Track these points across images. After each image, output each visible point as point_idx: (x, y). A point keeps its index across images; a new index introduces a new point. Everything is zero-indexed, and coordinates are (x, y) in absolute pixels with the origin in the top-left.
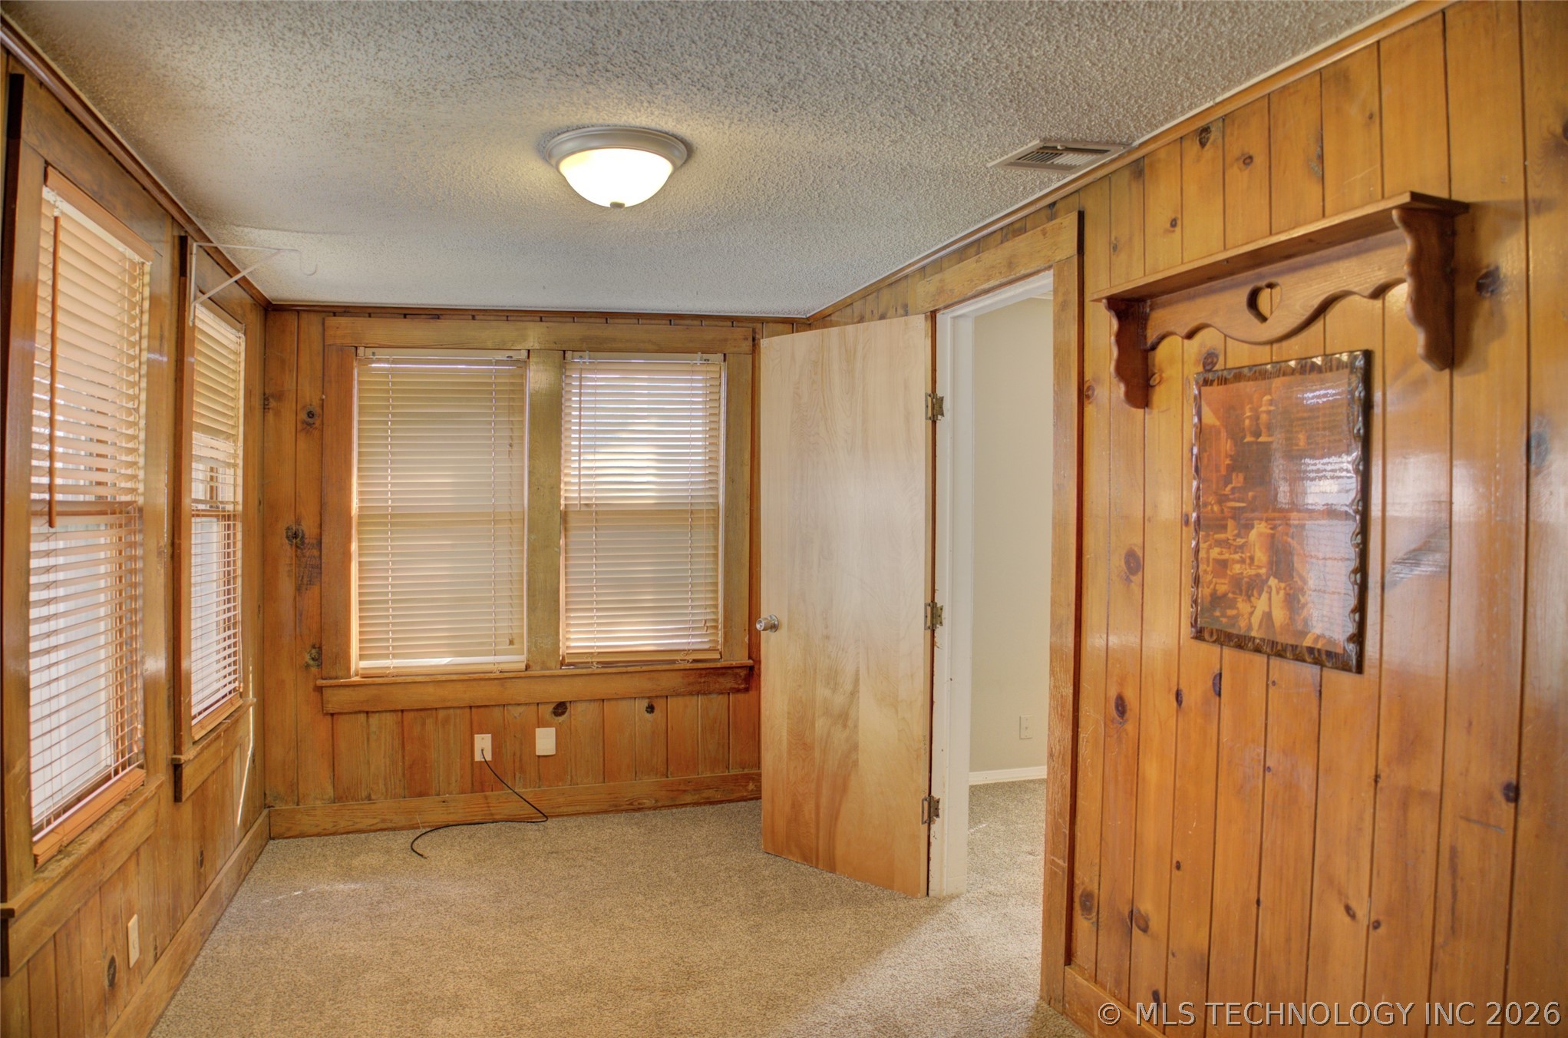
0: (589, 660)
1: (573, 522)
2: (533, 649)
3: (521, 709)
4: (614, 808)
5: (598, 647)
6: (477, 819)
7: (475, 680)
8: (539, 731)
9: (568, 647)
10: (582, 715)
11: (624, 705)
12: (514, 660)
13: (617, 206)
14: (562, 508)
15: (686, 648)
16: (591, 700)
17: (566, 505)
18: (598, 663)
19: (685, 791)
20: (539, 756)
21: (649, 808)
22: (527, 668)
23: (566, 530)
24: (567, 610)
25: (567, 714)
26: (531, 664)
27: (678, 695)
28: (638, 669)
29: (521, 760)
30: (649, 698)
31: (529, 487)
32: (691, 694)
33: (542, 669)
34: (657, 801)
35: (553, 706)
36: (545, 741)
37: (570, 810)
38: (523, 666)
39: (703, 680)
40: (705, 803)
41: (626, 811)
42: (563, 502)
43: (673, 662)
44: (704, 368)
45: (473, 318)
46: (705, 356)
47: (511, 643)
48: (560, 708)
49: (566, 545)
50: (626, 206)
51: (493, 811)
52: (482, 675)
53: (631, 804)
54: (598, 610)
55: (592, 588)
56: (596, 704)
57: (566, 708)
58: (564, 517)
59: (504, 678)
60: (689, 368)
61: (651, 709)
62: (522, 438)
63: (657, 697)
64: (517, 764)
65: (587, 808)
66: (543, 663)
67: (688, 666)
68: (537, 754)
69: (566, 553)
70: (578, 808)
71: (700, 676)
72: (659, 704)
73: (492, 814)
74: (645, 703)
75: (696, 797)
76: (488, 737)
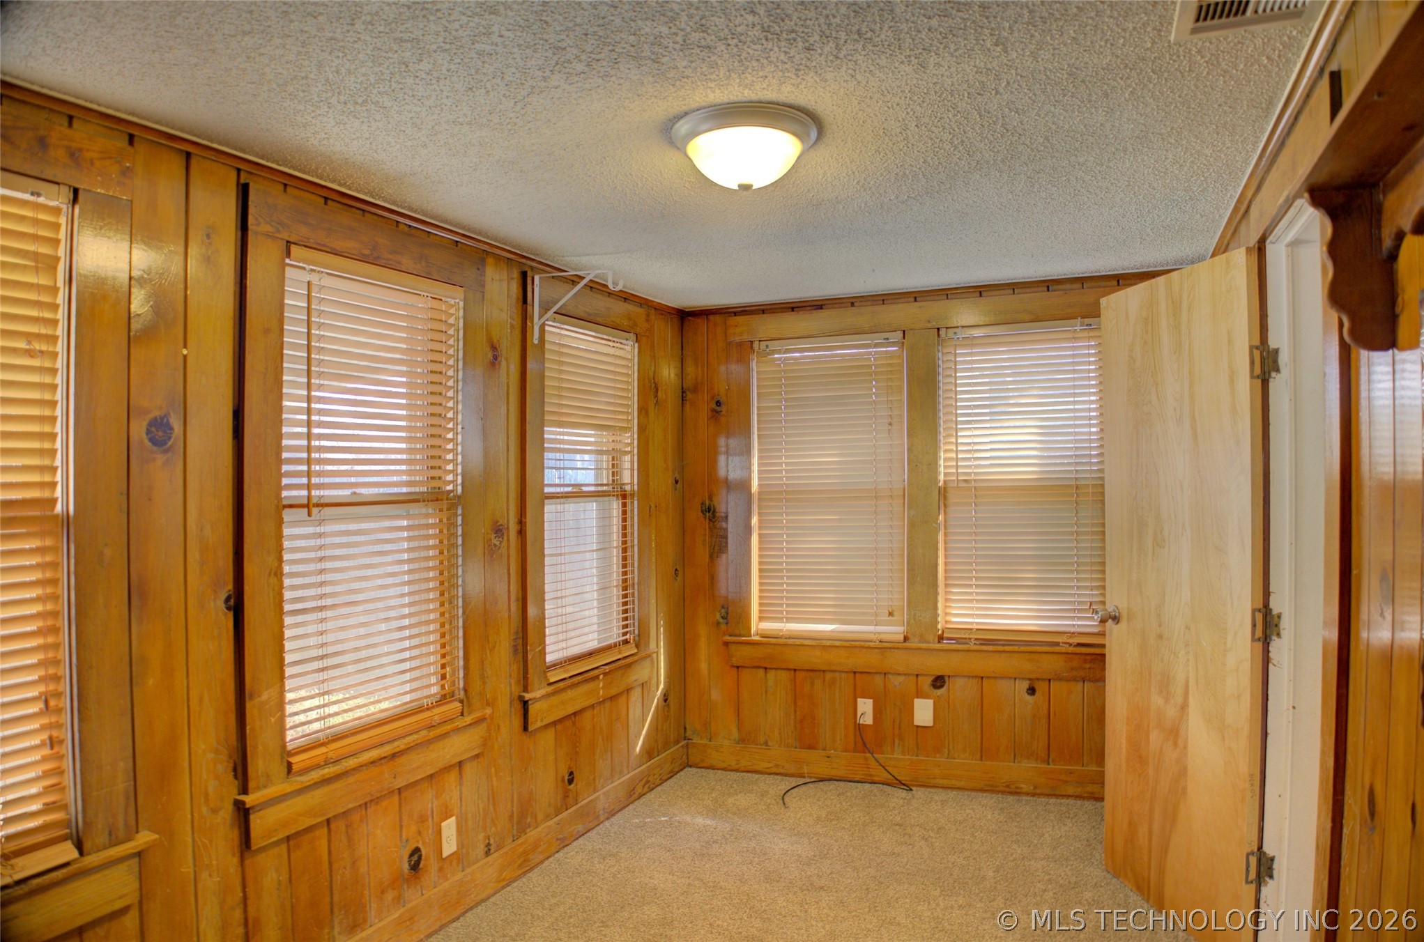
0: (967, 636)
1: (952, 498)
2: (912, 621)
3: (901, 679)
4: (991, 789)
5: (977, 623)
6: (858, 778)
7: (856, 647)
8: (918, 703)
9: (947, 622)
10: (960, 690)
11: (1004, 685)
12: (893, 630)
13: (745, 188)
14: (941, 484)
15: (1072, 630)
16: (969, 677)
17: (945, 481)
18: (976, 639)
19: (1066, 782)
20: (917, 726)
21: (1027, 794)
22: (906, 639)
23: (945, 506)
24: (946, 585)
25: (945, 688)
26: (909, 635)
27: (1060, 679)
28: (1016, 648)
29: (900, 728)
30: (1030, 679)
31: (908, 464)
32: (1074, 679)
33: (921, 641)
34: (1035, 788)
35: (932, 678)
36: (923, 713)
37: (946, 782)
38: (901, 638)
39: (1088, 666)
40: (1089, 798)
41: (1003, 792)
42: (942, 477)
43: (1057, 644)
44: (1085, 334)
45: (853, 304)
46: (1087, 321)
47: (891, 614)
48: (939, 682)
49: (945, 521)
50: (754, 188)
51: (873, 772)
52: (862, 643)
53: (1008, 786)
54: (977, 586)
55: (971, 564)
56: (975, 681)
57: (944, 682)
58: (943, 492)
59: (884, 647)
60: (1070, 335)
61: (1032, 691)
62: (901, 416)
63: (1038, 679)
64: (897, 732)
65: (962, 784)
66: (921, 635)
67: (1071, 649)
68: (915, 723)
69: (945, 528)
70: (953, 782)
71: (1085, 661)
72: (1041, 687)
73: (871, 775)
74: (1026, 685)
75: (1079, 790)
76: (870, 702)
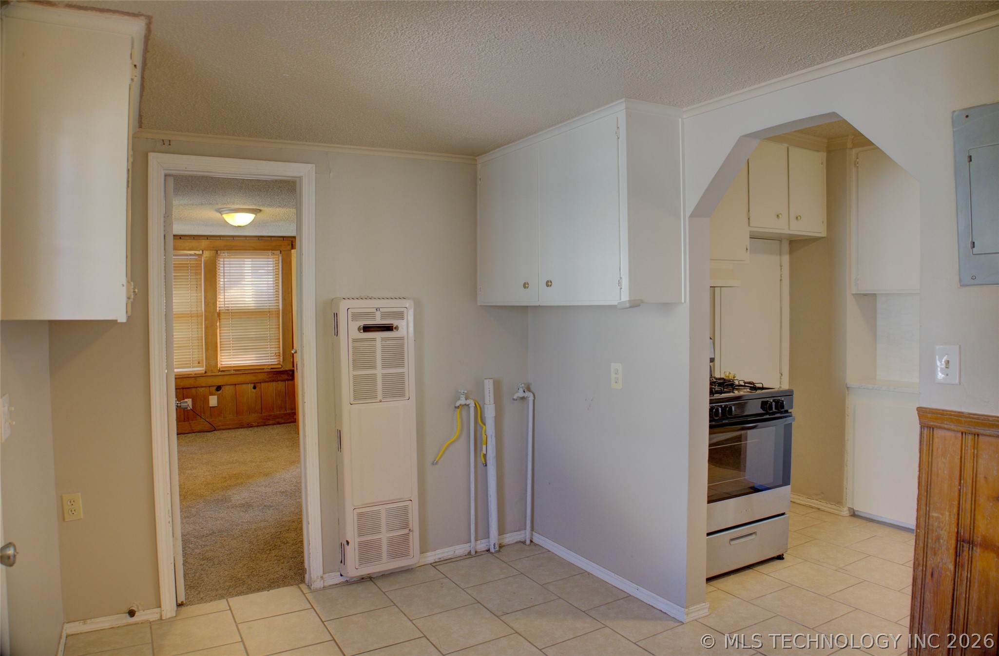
0: (230, 369)
1: (222, 317)
2: (208, 365)
3: (203, 389)
4: (241, 426)
5: (233, 364)
6: (187, 432)
7: (184, 378)
8: (211, 397)
9: (221, 364)
10: (227, 391)
11: (244, 386)
12: (200, 369)
14: (218, 311)
15: (268, 363)
16: (231, 385)
17: (219, 310)
18: (234, 370)
19: (269, 419)
20: (211, 407)
21: (255, 426)
22: (206, 372)
23: (220, 319)
24: (221, 350)
25: (221, 390)
26: (207, 371)
27: (265, 382)
28: (249, 372)
29: (203, 408)
30: (254, 383)
31: (205, 303)
32: (270, 381)
33: (211, 373)
34: (258, 423)
35: (216, 387)
36: (213, 401)
37: (224, 427)
38: (204, 372)
39: (275, 376)
40: (277, 424)
41: (246, 427)
42: (218, 309)
43: (263, 369)
44: (272, 257)
45: (180, 238)
46: (273, 252)
47: (199, 363)
48: (219, 388)
49: (220, 325)
51: (193, 429)
52: (187, 376)
53: (248, 425)
54: (233, 349)
55: (230, 341)
56: (233, 386)
57: (221, 388)
58: (219, 314)
59: (196, 377)
60: (267, 257)
61: (255, 388)
62: (201, 284)
63: (257, 383)
64: (202, 410)
65: (231, 427)
66: (212, 371)
67: (269, 370)
68: (210, 406)
69: (220, 328)
70: (227, 427)
71: (274, 374)
72: (258, 385)
73: (192, 430)
74: (252, 385)
75: (274, 422)
76: (190, 400)
